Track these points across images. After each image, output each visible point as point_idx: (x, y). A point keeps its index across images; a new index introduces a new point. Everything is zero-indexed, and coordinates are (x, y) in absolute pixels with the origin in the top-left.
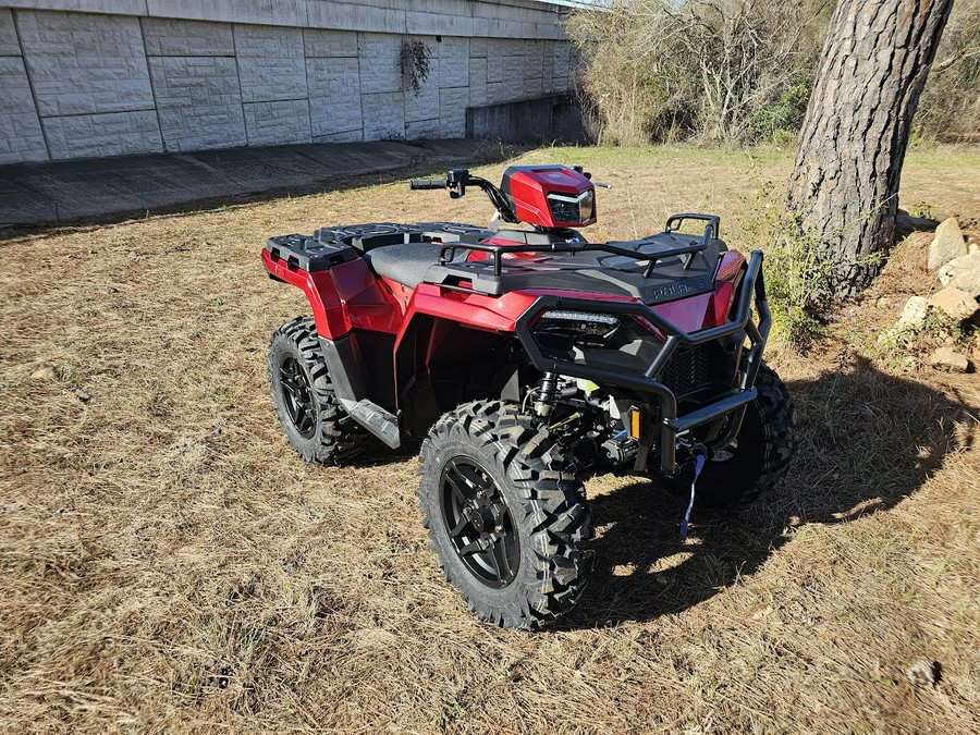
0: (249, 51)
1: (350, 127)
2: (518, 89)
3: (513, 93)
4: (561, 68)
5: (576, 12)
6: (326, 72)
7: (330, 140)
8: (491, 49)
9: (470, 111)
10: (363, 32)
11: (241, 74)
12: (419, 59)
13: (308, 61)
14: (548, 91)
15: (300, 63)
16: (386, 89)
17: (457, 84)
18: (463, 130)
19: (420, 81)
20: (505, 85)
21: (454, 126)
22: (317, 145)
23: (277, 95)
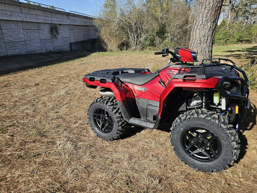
0: (6, 28)
1: (38, 49)
2: (82, 38)
3: (81, 39)
4: (92, 33)
5: (95, 19)
6: (29, 33)
7: (33, 53)
8: (74, 28)
9: (71, 44)
10: (39, 23)
11: (4, 34)
12: (56, 30)
13: (24, 31)
14: (89, 38)
15: (22, 31)
16: (47, 38)
17: (66, 37)
18: (69, 49)
19: (57, 36)
20: (79, 37)
21: (67, 48)
22: (29, 54)
23: (15, 40)
